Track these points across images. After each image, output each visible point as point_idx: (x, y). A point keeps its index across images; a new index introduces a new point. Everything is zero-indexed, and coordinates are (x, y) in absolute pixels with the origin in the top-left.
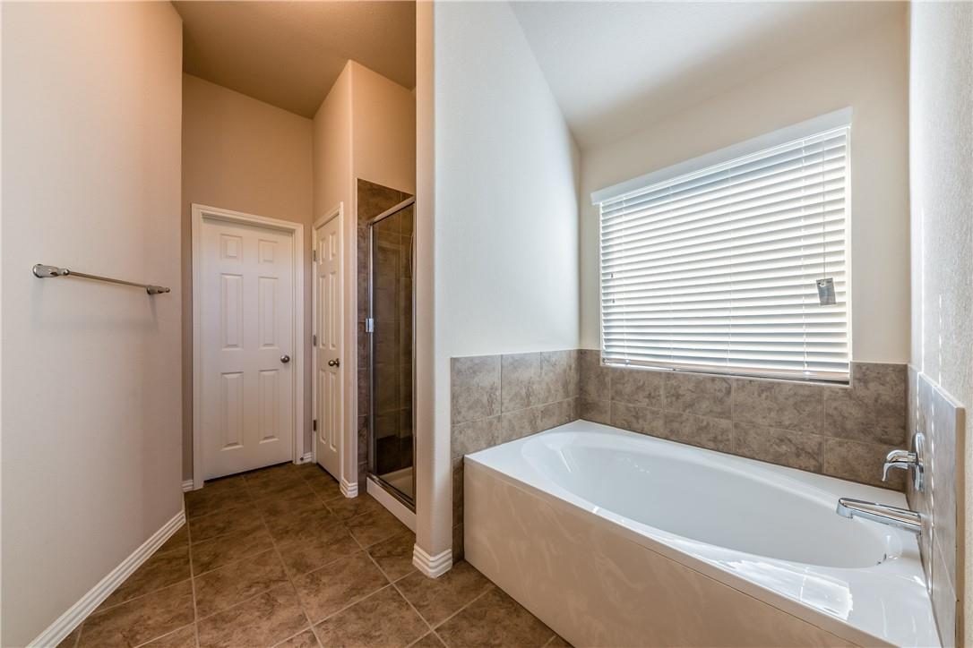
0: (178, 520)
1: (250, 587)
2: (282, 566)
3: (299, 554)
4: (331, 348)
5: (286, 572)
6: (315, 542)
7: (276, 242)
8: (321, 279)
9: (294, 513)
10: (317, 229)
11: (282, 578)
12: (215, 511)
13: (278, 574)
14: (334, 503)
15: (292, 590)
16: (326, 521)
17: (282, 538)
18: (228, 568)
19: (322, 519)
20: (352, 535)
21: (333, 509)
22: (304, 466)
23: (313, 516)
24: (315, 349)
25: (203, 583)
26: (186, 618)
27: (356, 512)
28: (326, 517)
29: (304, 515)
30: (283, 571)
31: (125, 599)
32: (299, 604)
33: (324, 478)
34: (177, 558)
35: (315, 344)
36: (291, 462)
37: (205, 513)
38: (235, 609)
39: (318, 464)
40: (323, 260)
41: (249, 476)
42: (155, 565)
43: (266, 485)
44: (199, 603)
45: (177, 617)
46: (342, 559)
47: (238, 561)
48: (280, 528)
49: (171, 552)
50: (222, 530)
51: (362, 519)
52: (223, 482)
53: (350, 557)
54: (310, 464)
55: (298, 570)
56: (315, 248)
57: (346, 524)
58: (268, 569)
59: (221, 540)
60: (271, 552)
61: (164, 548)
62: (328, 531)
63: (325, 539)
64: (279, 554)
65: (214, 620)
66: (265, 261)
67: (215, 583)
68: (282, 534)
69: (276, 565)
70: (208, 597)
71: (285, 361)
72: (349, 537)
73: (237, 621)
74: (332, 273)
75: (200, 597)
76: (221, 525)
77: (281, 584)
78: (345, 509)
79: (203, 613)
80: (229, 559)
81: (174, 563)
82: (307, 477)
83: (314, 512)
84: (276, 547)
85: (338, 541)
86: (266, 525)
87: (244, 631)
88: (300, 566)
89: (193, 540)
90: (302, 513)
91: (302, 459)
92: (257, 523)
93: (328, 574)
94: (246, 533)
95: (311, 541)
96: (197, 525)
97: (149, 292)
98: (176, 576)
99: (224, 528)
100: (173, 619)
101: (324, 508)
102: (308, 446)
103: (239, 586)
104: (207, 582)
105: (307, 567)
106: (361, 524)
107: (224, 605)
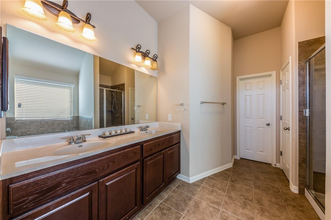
0: (230, 165)
1: (241, 196)
2: (253, 197)
3: (260, 198)
4: (287, 122)
5: (254, 200)
6: (268, 198)
7: (264, 81)
8: (283, 92)
9: (264, 183)
10: (282, 71)
11: (252, 201)
12: (240, 168)
13: (251, 198)
14: (284, 189)
15: (253, 207)
16: (277, 194)
17: (257, 188)
18: (238, 186)
19: (275, 192)
20: (287, 207)
21: (282, 192)
22: (276, 168)
23: (271, 188)
24: (281, 121)
25: (230, 185)
26: (224, 191)
27: (294, 200)
28: (277, 192)
29: (268, 186)
30: (253, 199)
31: (215, 177)
32: (254, 213)
33: (283, 177)
34: (227, 175)
35: (281, 119)
36: (271, 164)
37: (238, 167)
38: (235, 198)
39: (282, 170)
40: (284, 83)
41: (254, 162)
42: (222, 173)
43: (258, 168)
44: (228, 189)
45: (223, 189)
46: (278, 213)
47: (241, 186)
48: (257, 184)
49: (226, 172)
50: (240, 174)
51: (296, 205)
52: (245, 160)
53: (281, 215)
54: (279, 169)
55: (258, 202)
56: (281, 79)
57: (286, 201)
58: (248, 194)
59: (239, 177)
60: (251, 190)
61: (226, 170)
62: (275, 198)
63: (273, 200)
64: (253, 193)
65: (229, 197)
66: (260, 89)
67: (233, 187)
68: (258, 187)
69: (252, 195)
70: (230, 190)
71: (268, 125)
72: (285, 207)
73: (234, 202)
74: (287, 89)
75: (229, 188)
76: (240, 173)
77: (250, 202)
78: (289, 195)
79: (228, 193)
80: (239, 183)
81: (226, 175)
82: (275, 173)
83: (273, 187)
84: (253, 190)
85: (278, 205)
86: (253, 181)
87: (235, 206)
88: (259, 202)
89: (232, 172)
90: (267, 185)
91: (275, 165)
92: (250, 178)
93: (269, 213)
94: (246, 179)
95: (267, 197)
96: (234, 169)
97: (222, 104)
98: (226, 179)
99: (241, 174)
100: (221, 189)
101: (278, 188)
102: (278, 161)
103: (239, 193)
104: (231, 186)
105: (262, 204)
106: (294, 206)
107: (233, 195)
